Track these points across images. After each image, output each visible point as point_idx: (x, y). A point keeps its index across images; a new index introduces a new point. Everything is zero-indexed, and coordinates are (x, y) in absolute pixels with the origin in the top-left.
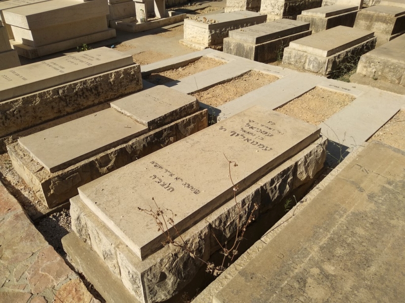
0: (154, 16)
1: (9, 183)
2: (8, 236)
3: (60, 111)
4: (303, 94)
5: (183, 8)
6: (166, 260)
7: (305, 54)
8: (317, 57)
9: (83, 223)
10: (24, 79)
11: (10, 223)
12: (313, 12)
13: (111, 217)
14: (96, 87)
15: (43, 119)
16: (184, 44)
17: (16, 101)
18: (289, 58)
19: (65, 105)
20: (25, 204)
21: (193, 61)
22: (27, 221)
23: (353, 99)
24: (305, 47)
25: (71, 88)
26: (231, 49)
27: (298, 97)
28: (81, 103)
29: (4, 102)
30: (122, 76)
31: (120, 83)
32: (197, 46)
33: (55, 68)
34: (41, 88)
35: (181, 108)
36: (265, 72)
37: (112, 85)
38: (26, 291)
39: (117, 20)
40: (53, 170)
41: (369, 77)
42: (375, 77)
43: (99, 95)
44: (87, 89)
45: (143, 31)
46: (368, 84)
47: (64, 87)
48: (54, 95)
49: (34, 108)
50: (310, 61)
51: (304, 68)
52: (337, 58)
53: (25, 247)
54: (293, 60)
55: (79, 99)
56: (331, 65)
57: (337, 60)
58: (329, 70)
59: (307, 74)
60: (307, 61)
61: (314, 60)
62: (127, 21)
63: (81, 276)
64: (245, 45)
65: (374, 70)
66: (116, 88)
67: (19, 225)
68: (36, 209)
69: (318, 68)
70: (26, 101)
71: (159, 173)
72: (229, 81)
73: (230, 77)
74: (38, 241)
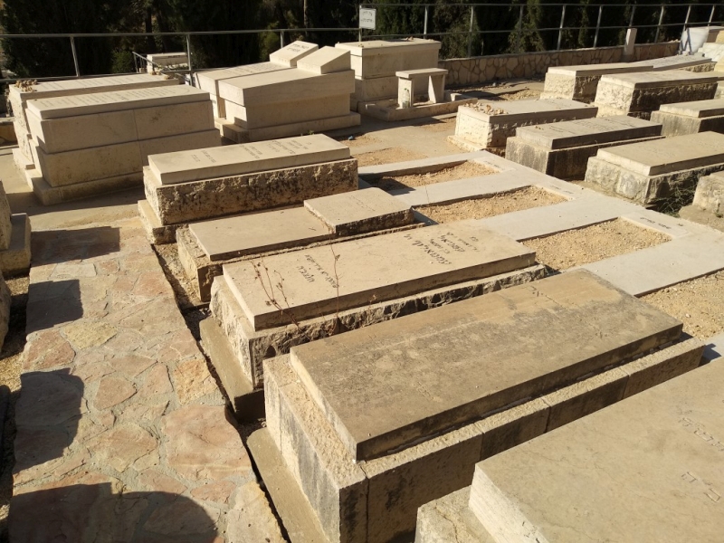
0: (427, 99)
1: (170, 272)
2: (152, 315)
3: (246, 205)
4: (589, 225)
5: (481, 89)
6: (278, 337)
7: (618, 169)
8: (634, 175)
9: (219, 300)
10: (213, 161)
11: (158, 304)
12: (679, 108)
13: (241, 291)
14: (295, 182)
15: (225, 211)
16: (453, 142)
17: (199, 184)
18: (594, 173)
19: (253, 197)
20: (180, 295)
21: (451, 166)
22: (175, 306)
23: (667, 240)
24: (619, 158)
25: (265, 178)
26: (515, 154)
27: (578, 228)
28: (273, 198)
29: (185, 184)
30: (331, 171)
31: (328, 180)
32: (470, 147)
33: (252, 153)
34: (229, 173)
35: (385, 216)
36: (549, 190)
37: (315, 182)
38: (153, 358)
39: (368, 102)
40: (213, 258)
41: (710, 212)
42: (720, 213)
43: (297, 192)
44: (283, 182)
45: (403, 120)
46: (706, 223)
47: (256, 176)
48: (242, 183)
49: (216, 195)
50: (623, 179)
51: (614, 190)
52: (669, 179)
53: (166, 326)
54: (599, 176)
55: (271, 193)
56: (655, 190)
57: (670, 183)
58: (653, 196)
59: (617, 201)
60: (620, 180)
61: (628, 180)
62: (383, 104)
63: (208, 359)
64: (536, 149)
65: (717, 202)
66: (321, 186)
67: (166, 307)
68: (188, 300)
69: (634, 191)
70: (210, 186)
71: (307, 265)
72: (488, 196)
73: (492, 192)
74: (178, 323)
